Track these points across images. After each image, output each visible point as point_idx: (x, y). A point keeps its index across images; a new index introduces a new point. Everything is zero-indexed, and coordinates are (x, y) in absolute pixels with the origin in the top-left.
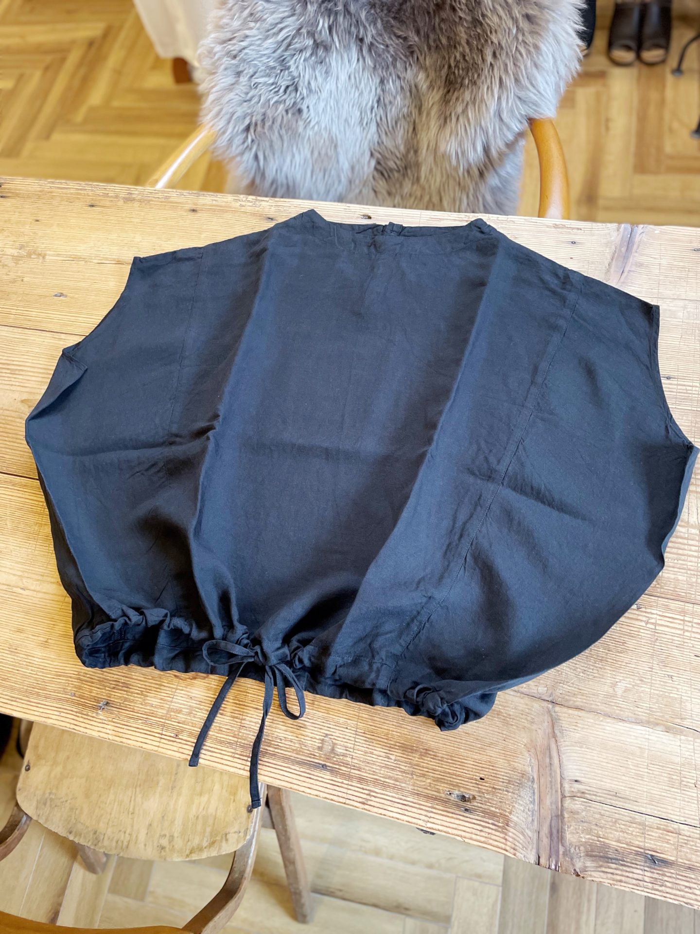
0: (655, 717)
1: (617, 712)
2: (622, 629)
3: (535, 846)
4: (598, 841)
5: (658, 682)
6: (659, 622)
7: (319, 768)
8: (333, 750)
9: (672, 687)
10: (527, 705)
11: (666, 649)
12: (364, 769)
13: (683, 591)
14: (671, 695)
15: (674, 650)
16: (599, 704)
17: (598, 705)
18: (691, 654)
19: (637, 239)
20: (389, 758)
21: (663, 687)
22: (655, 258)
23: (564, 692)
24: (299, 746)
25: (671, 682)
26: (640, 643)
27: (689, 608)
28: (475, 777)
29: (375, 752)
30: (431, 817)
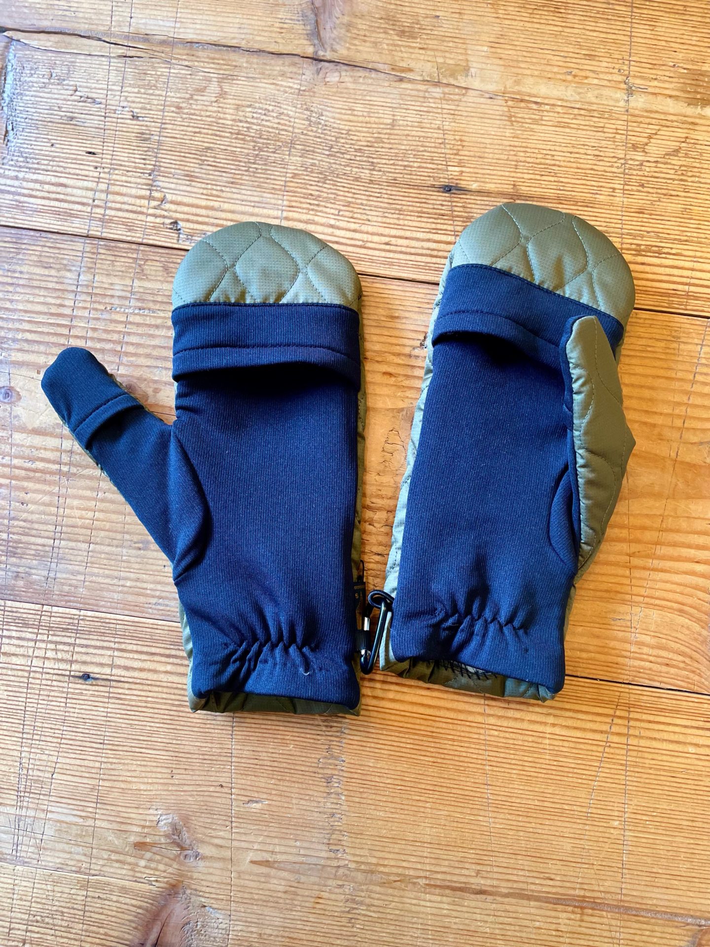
5: (153, 107)
9: (134, 102)
10: (359, 51)
11: (137, 161)
14: (136, 90)
17: (247, 62)
23: (300, 77)
25: (135, 110)
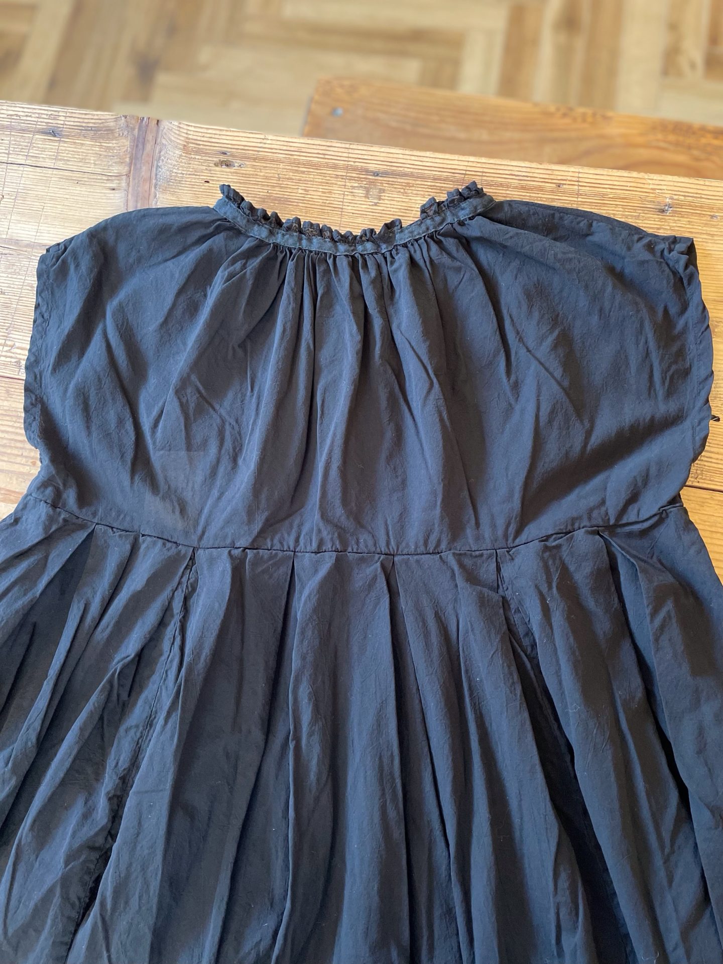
3: (160, 132)
4: (100, 142)
7: (382, 173)
8: (367, 190)
12: (331, 177)
20: (305, 190)
24: (406, 191)
28: (214, 183)
29: (320, 194)
30: (260, 143)
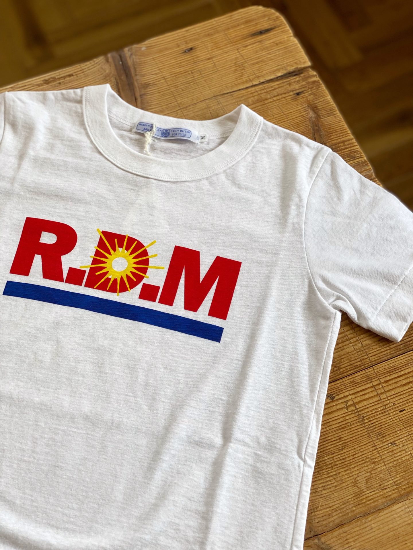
0: (403, 487)
1: (373, 505)
2: (331, 427)
6: (356, 401)
13: (357, 360)
15: (382, 418)
16: (354, 508)
18: (397, 412)
19: (130, 62)
21: (393, 456)
22: (156, 74)
26: (352, 430)
27: (371, 373)
